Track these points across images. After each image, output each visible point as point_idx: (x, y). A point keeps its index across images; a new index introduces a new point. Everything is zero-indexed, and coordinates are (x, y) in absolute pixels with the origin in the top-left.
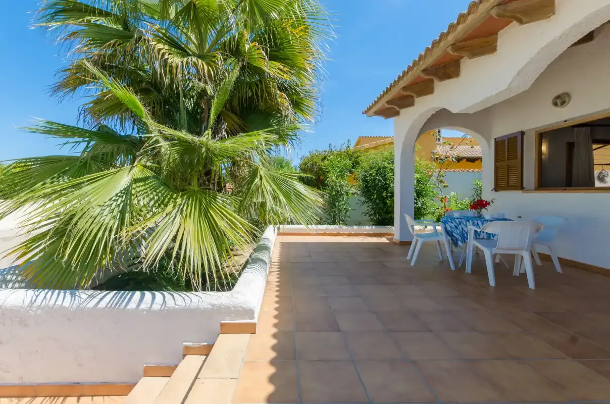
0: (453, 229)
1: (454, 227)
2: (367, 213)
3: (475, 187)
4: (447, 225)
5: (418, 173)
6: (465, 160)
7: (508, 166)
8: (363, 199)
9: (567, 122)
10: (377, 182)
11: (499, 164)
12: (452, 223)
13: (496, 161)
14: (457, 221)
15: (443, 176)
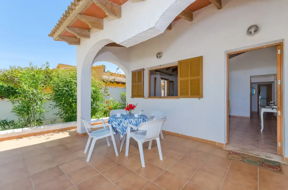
0: (117, 126)
1: (118, 124)
2: (58, 114)
3: (121, 95)
4: (113, 123)
5: (94, 87)
6: (115, 83)
7: (138, 85)
8: (54, 103)
9: (161, 66)
10: (64, 91)
11: (134, 84)
12: (116, 121)
13: (133, 82)
14: (119, 120)
15: (107, 89)
